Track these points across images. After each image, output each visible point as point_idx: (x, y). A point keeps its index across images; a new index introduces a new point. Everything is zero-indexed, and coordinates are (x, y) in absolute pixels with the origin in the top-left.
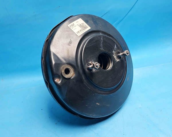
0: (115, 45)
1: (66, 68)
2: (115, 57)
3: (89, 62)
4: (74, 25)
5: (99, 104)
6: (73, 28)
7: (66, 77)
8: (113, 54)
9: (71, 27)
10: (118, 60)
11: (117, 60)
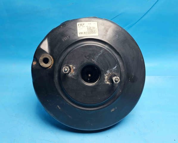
0: (116, 66)
1: (46, 57)
2: (106, 77)
3: (70, 65)
4: (83, 25)
5: (60, 108)
6: (80, 27)
7: (41, 65)
8: (106, 73)
9: (79, 26)
10: (108, 83)
11: (106, 82)
